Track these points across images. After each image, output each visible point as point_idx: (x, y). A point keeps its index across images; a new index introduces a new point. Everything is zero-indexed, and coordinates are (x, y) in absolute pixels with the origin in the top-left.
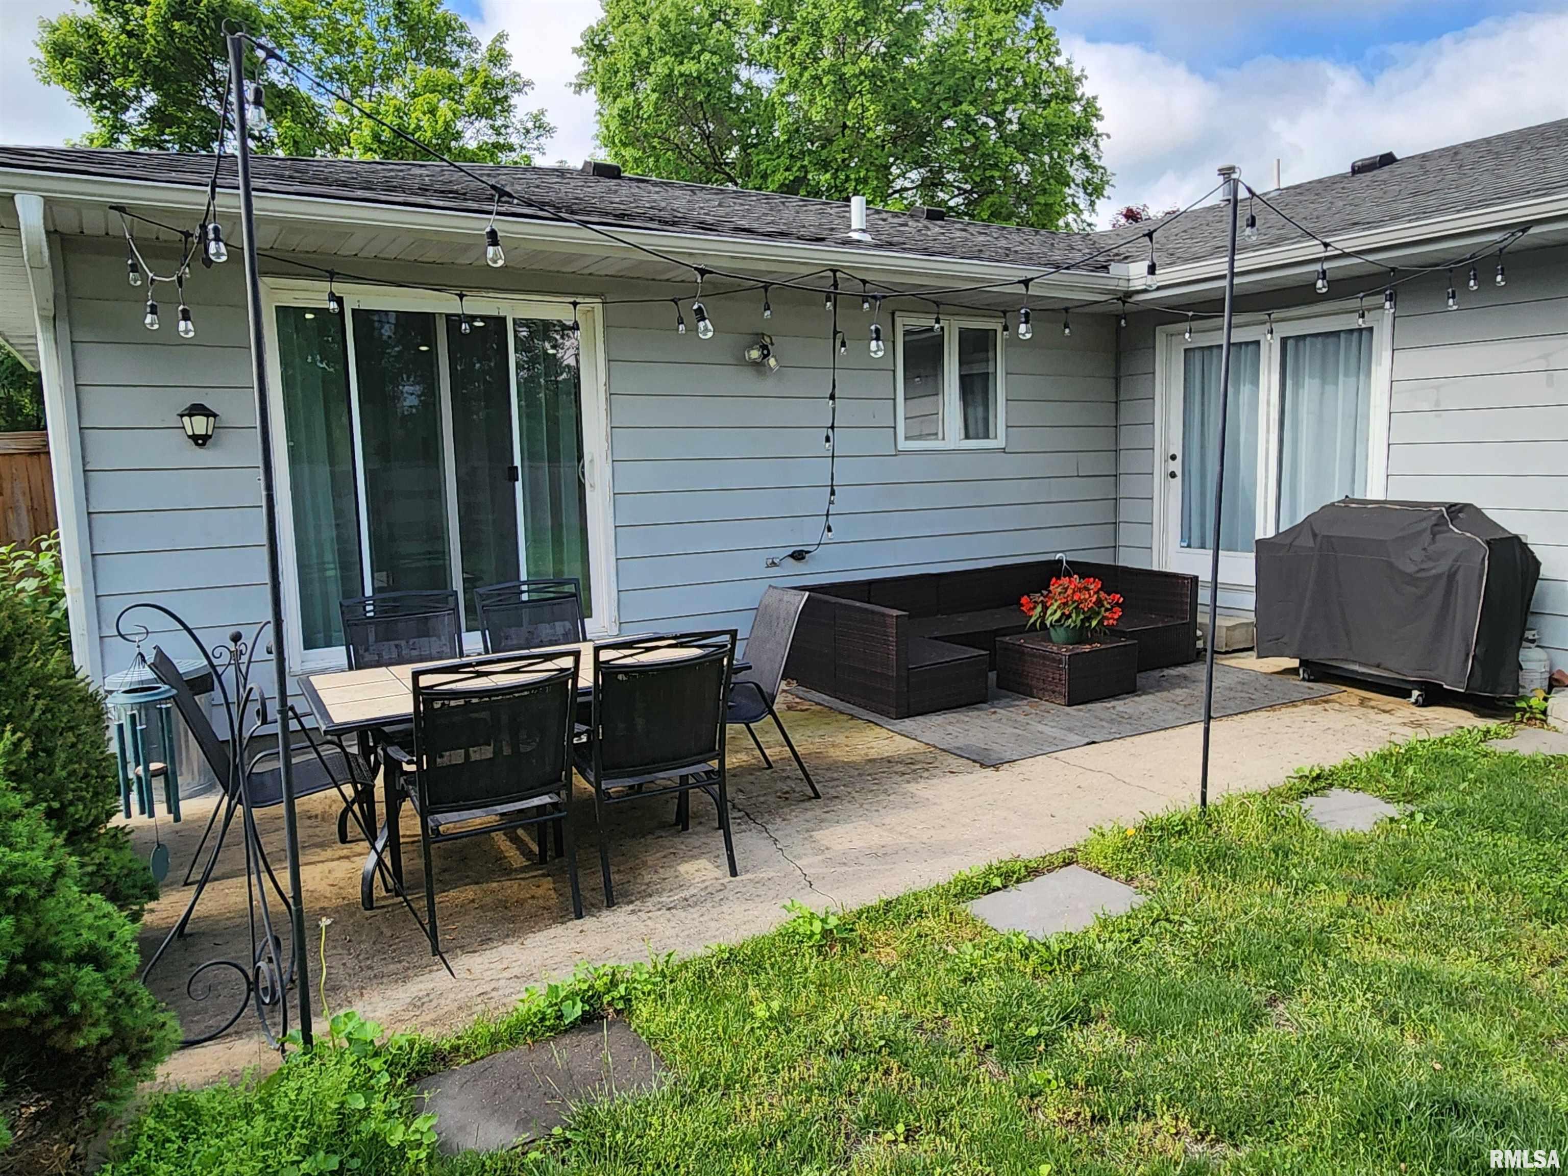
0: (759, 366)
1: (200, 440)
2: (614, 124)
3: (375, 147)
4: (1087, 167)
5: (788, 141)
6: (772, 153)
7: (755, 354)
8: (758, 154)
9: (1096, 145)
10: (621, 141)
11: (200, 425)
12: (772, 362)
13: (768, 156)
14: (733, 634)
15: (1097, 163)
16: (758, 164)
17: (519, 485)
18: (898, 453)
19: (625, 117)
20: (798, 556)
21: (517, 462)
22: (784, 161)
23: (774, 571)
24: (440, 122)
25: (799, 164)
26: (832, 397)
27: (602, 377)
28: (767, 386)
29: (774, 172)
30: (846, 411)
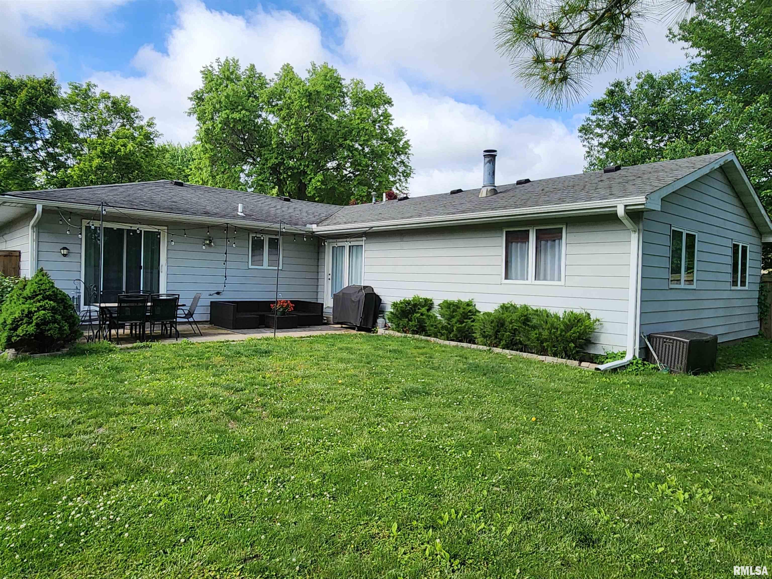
0: (209, 245)
1: (64, 255)
2: (203, 134)
3: (101, 155)
4: (404, 166)
5: (277, 147)
6: (270, 151)
7: (208, 242)
8: (264, 151)
9: (408, 158)
10: (205, 141)
11: (65, 252)
12: (212, 244)
13: (269, 152)
14: (179, 295)
15: (408, 164)
16: (264, 155)
17: (142, 270)
18: (249, 269)
19: (207, 131)
20: (218, 293)
21: (142, 265)
22: (275, 155)
23: (210, 297)
24: (128, 150)
25: (281, 157)
26: (226, 254)
27: (166, 245)
28: (211, 250)
29: (271, 158)
30: (229, 258)
